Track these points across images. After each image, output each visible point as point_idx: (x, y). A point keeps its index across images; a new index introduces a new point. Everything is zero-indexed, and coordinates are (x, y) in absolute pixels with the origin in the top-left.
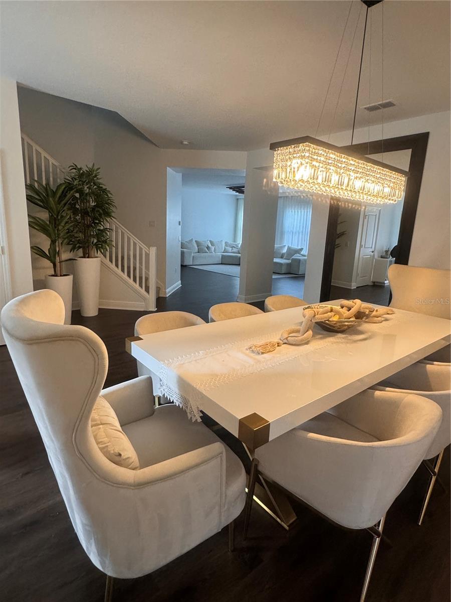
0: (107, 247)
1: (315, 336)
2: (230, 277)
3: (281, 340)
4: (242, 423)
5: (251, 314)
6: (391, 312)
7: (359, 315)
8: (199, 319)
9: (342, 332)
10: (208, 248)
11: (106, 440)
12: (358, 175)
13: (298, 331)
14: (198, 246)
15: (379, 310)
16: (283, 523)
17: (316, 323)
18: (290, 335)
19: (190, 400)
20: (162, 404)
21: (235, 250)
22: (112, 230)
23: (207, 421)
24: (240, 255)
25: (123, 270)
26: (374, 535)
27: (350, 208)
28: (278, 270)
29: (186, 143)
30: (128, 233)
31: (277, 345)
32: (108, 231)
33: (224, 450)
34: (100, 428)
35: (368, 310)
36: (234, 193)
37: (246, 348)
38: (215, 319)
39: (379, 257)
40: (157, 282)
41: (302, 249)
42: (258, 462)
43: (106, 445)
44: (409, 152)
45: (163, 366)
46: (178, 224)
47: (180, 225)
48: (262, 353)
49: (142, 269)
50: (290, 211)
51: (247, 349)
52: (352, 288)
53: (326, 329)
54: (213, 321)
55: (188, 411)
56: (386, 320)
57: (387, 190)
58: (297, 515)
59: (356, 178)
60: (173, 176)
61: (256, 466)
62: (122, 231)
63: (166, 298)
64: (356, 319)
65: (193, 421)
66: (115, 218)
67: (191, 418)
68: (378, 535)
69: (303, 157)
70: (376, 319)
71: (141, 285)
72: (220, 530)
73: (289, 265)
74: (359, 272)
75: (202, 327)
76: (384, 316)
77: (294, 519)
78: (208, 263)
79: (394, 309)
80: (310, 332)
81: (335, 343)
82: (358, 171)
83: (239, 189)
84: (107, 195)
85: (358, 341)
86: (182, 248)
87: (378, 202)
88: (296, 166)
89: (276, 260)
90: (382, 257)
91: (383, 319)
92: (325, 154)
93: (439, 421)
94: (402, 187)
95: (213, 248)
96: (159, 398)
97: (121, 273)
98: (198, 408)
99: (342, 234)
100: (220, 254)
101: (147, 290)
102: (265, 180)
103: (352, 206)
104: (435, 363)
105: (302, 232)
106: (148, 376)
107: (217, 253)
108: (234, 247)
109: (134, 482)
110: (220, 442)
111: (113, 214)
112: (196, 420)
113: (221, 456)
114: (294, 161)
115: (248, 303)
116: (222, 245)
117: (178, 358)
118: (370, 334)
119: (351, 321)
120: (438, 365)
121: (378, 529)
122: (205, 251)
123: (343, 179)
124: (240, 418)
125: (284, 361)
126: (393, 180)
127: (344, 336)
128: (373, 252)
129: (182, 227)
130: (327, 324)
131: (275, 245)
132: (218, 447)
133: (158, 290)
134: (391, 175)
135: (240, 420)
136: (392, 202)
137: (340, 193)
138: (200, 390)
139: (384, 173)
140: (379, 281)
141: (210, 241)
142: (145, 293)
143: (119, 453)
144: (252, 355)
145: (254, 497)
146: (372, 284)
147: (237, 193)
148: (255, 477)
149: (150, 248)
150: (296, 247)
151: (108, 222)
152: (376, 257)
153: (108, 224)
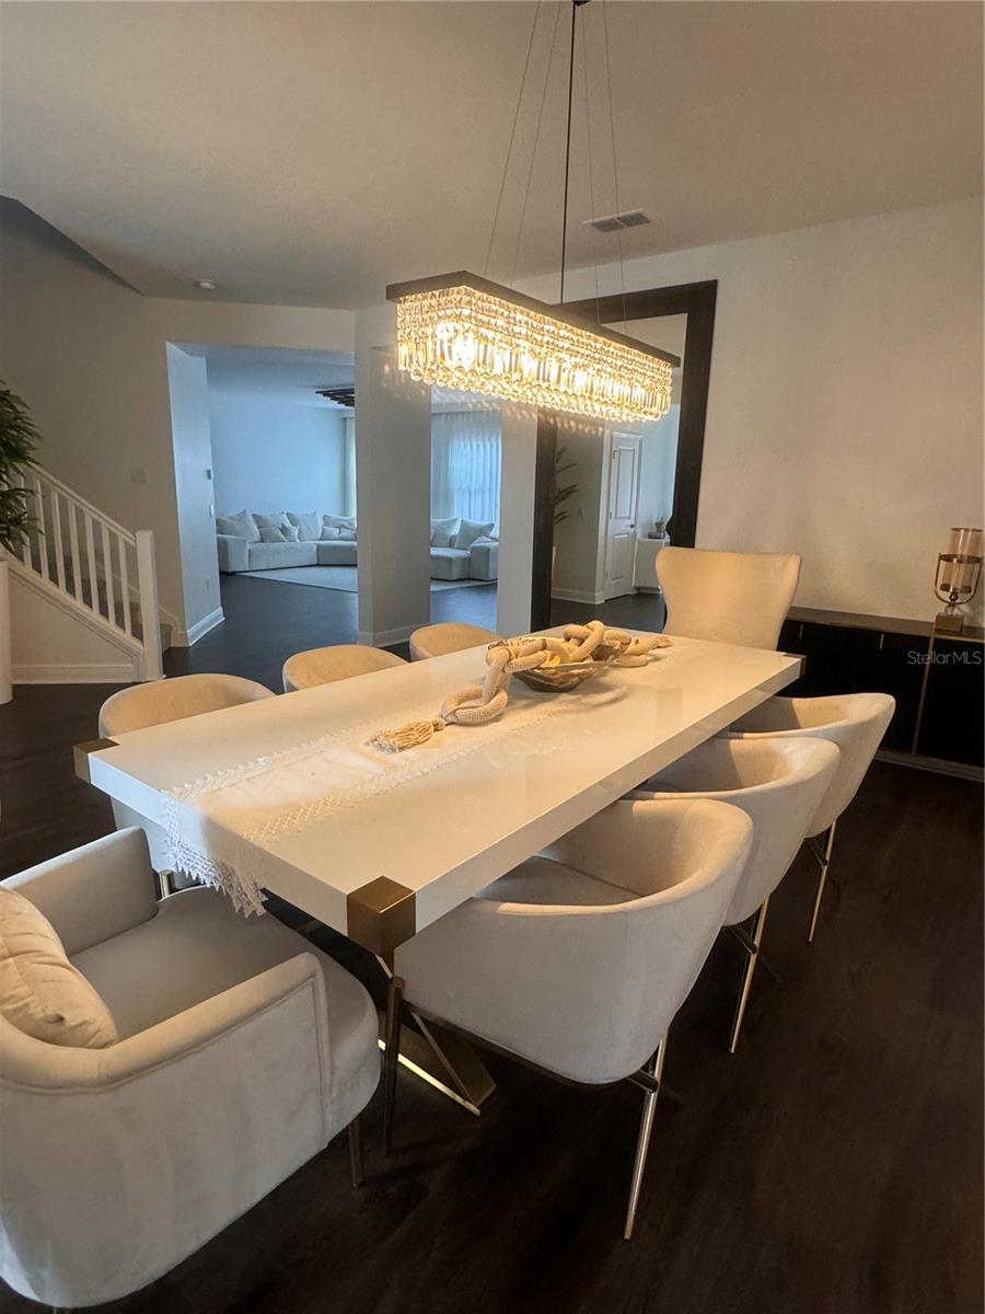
0: (23, 534)
1: (513, 704)
2: (337, 593)
3: (442, 717)
4: (355, 903)
5: (379, 666)
6: (665, 644)
7: (601, 653)
8: (259, 689)
9: (569, 689)
10: (284, 530)
11: (24, 989)
12: (578, 360)
13: (477, 696)
14: (259, 528)
15: (640, 641)
16: (467, 1105)
17: (514, 674)
18: (463, 705)
19: (236, 868)
20: (178, 890)
21: (346, 533)
22: (32, 491)
23: (278, 909)
24: (355, 543)
25: (70, 589)
26: (646, 1089)
27: (574, 430)
28: (440, 572)
29: (206, 285)
30: (75, 500)
31: (432, 728)
32: (23, 496)
33: (318, 966)
34: (8, 965)
35: (619, 643)
36: (334, 404)
37: (365, 741)
38: (295, 684)
39: (644, 536)
40: (161, 613)
41: (492, 525)
42: (403, 981)
43: (25, 1001)
44: (682, 319)
45: (167, 799)
46: (205, 474)
47: (209, 477)
48: (402, 749)
49: (120, 584)
50: (462, 445)
51: (367, 744)
52: (597, 603)
53: (536, 685)
54: (292, 689)
55: (234, 895)
56: (656, 659)
57: (639, 393)
58: (495, 1082)
59: (576, 366)
60: (183, 365)
61: (399, 992)
62: (59, 495)
63: (186, 649)
64: (595, 660)
65: (246, 916)
66: (38, 464)
67: (242, 909)
68: (653, 1086)
69: (459, 317)
70: (635, 658)
71: (120, 623)
72: (326, 1146)
73: (466, 561)
74: (608, 568)
75: (265, 705)
76: (651, 652)
77: (490, 1091)
78: (286, 564)
79: (670, 638)
80: (503, 696)
81: (554, 713)
82: (578, 352)
83: (344, 396)
84: (12, 407)
85: (601, 704)
86: (220, 531)
87: (624, 418)
88: (445, 336)
89: (434, 552)
90: (650, 536)
91: (649, 658)
92: (506, 313)
93: (748, 841)
94: (666, 388)
95: (295, 531)
96: (170, 877)
97: (67, 597)
98: (255, 884)
99: (570, 491)
100: (313, 544)
101: (138, 633)
102: (387, 368)
103: (577, 426)
104: (746, 735)
105: (490, 490)
106: (135, 828)
107: (307, 543)
108: (345, 527)
109: (99, 1076)
110: (311, 952)
111: (31, 454)
112: (254, 912)
113: (312, 983)
114: (441, 326)
115: (381, 648)
116: (316, 523)
117: (205, 779)
118: (625, 689)
119: (586, 666)
120: (752, 738)
121: (653, 1074)
122: (279, 537)
123: (547, 366)
124: (347, 893)
125: (448, 760)
126: (649, 373)
127: (574, 697)
128: (632, 526)
129: (215, 485)
130: (538, 676)
131: (432, 519)
132: (305, 962)
133: (166, 631)
134: (644, 361)
135: (350, 898)
136: (650, 418)
137: (544, 397)
138: (257, 843)
139: (629, 357)
140: (646, 585)
141: (287, 514)
142: (135, 642)
143: (57, 1015)
144: (379, 754)
145: (401, 1058)
146: (635, 592)
147: (342, 406)
148: (399, 1017)
149: (137, 535)
150: (480, 523)
151: (22, 475)
152: (639, 536)
153: (22, 479)
